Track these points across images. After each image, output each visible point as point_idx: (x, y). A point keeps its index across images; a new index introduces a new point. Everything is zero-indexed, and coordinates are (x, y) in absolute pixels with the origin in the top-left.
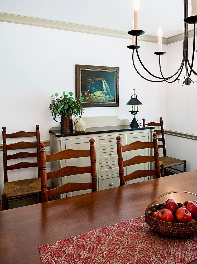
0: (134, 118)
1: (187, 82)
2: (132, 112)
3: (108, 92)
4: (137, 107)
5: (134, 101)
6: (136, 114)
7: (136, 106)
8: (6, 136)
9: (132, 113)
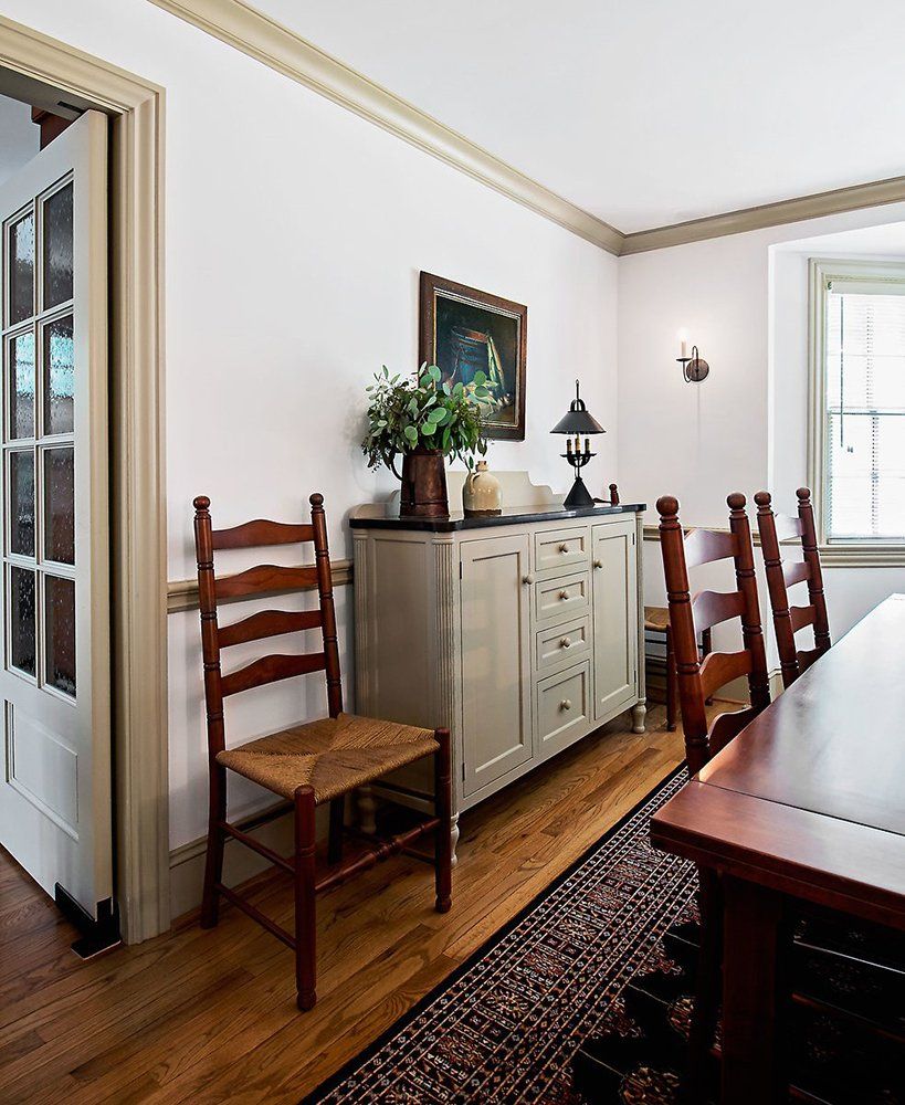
0: (579, 480)
1: (697, 371)
2: (571, 458)
3: (500, 387)
4: (587, 441)
5: (579, 421)
6: (584, 463)
7: (582, 438)
8: (208, 542)
9: (572, 462)
